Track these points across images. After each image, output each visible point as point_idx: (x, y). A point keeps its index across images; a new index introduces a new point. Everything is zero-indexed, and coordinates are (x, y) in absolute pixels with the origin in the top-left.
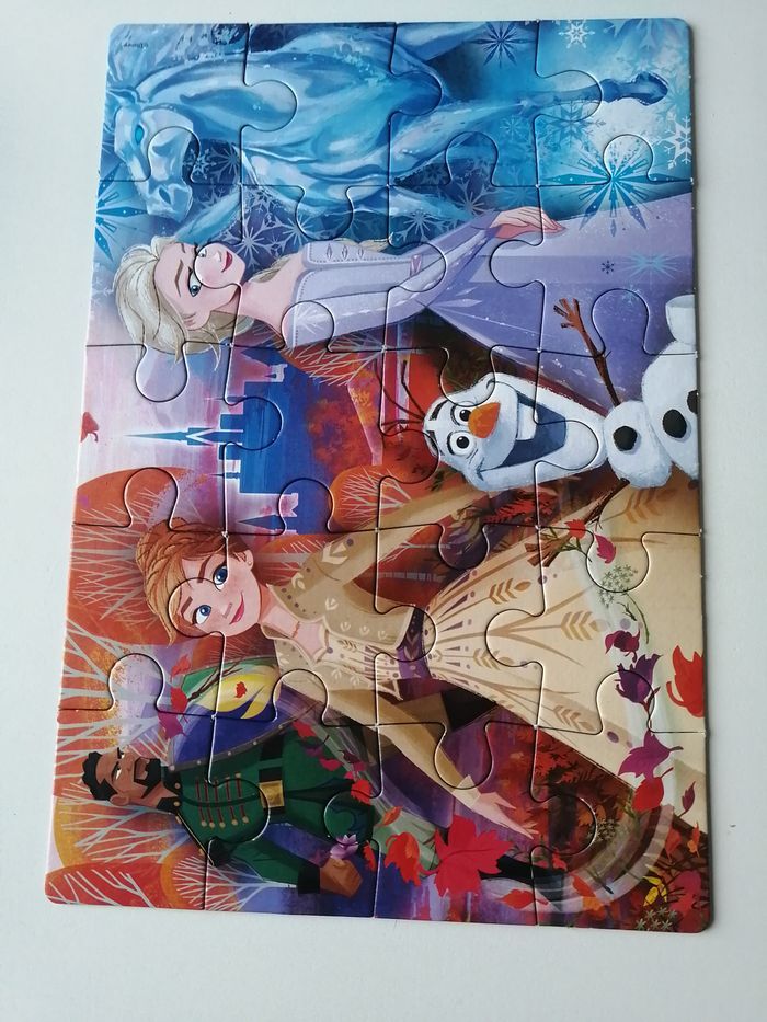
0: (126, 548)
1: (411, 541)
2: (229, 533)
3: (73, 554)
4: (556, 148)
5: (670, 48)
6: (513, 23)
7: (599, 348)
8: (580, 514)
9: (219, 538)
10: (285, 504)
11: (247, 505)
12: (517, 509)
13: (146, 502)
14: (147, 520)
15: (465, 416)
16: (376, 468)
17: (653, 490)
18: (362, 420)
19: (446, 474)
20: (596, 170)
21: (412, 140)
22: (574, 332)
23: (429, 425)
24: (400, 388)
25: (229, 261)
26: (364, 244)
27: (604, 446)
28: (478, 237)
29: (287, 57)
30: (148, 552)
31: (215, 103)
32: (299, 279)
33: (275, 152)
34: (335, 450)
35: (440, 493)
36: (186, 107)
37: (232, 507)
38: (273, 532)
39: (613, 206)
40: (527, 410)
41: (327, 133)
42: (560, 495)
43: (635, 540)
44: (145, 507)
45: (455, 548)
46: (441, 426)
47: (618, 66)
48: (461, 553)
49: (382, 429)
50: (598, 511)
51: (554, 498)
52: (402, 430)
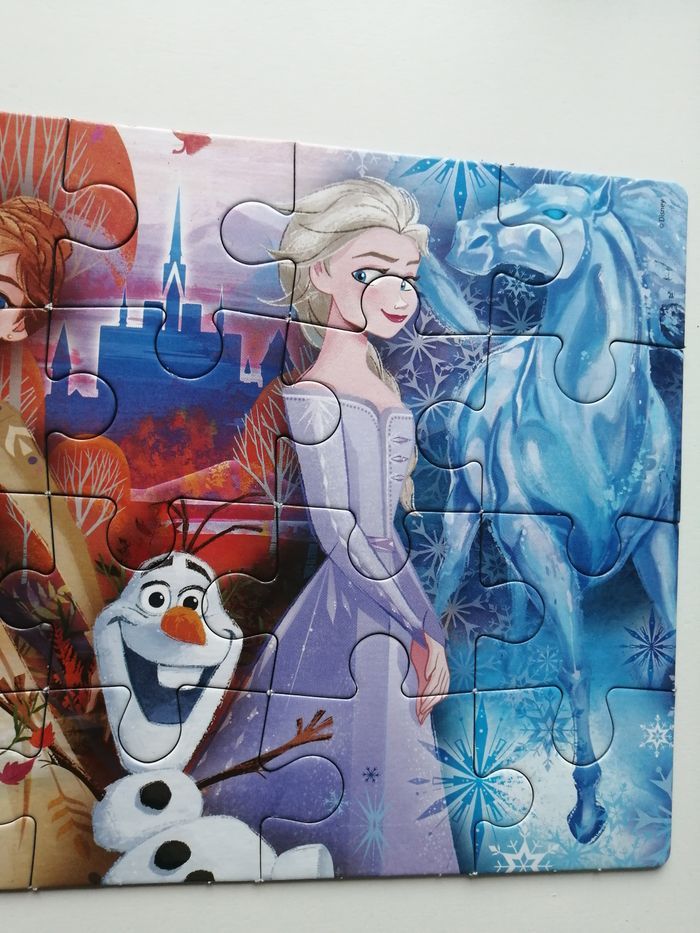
0: (35, 186)
1: (33, 536)
2: (50, 312)
3: (29, 119)
4: (520, 712)
5: (635, 846)
6: (672, 661)
7: (270, 764)
8: (61, 741)
9: (45, 300)
10: (85, 381)
11: (85, 335)
12: (70, 665)
13: (93, 212)
14: (70, 211)
15: (190, 603)
16: (127, 493)
17: (88, 829)
18: (188, 477)
19: (116, 579)
20: (491, 760)
21: (538, 541)
22: (291, 734)
23: (180, 559)
24: (228, 524)
25: (394, 318)
26: (410, 482)
27: (146, 770)
28: (413, 620)
29: (642, 394)
30: (30, 211)
31: (590, 307)
32: (368, 403)
33: (528, 375)
34: (151, 443)
35: (93, 572)
36: (588, 271)
37: (82, 317)
38: (50, 365)
39: (446, 781)
40: (195, 677)
41: (549, 439)
42: (87, 717)
43: (26, 807)
44: (86, 209)
45: (22, 589)
46: (178, 574)
47: (616, 785)
48: (15, 596)
49: (178, 502)
50: (64, 762)
51: (83, 710)
52: (175, 526)
